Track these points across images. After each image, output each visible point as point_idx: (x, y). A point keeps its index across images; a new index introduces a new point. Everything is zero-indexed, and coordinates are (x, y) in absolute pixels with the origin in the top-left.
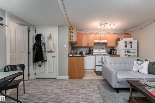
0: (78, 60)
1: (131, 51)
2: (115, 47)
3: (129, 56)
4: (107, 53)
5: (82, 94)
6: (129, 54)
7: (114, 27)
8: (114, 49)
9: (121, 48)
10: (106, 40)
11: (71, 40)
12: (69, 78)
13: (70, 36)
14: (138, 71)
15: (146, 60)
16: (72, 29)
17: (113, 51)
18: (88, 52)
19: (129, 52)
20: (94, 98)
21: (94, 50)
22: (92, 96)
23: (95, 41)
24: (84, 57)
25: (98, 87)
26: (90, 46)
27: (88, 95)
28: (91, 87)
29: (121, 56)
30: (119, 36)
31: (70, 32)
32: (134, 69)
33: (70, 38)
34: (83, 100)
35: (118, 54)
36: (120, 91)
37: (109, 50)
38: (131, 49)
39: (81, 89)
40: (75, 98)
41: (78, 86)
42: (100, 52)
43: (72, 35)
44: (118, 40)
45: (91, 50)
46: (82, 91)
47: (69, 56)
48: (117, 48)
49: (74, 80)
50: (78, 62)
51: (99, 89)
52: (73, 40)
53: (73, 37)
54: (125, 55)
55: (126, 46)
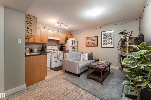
0: (40, 59)
1: (75, 47)
2: (65, 44)
3: (74, 51)
4: (59, 50)
5: (59, 91)
6: (74, 49)
7: (67, 28)
8: (64, 46)
9: (69, 45)
10: (58, 37)
11: (28, 33)
12: (27, 86)
13: (27, 27)
14: (84, 60)
15: (86, 53)
16: (31, 18)
17: (63, 48)
18: (40, 49)
19: (74, 48)
20: (70, 88)
21: (47, 47)
22: (68, 88)
23: (49, 37)
24: (46, 54)
25: (66, 79)
26: (43, 42)
27: (64, 89)
28: (61, 82)
29: (69, 51)
30: (67, 36)
31: (27, 22)
32: (82, 59)
33: (28, 31)
34: (64, 95)
35: (67, 50)
36: (80, 75)
37: (60, 46)
38: (75, 46)
39: (53, 89)
40: (56, 98)
41: (47, 88)
42: (53, 48)
43: (30, 27)
44: (67, 39)
45: (45, 46)
46: (56, 89)
47: (26, 56)
48: (66, 45)
49: (35, 85)
50: (40, 61)
51: (68, 80)
52: (31, 33)
53: (31, 29)
54: (72, 50)
55: (72, 44)
